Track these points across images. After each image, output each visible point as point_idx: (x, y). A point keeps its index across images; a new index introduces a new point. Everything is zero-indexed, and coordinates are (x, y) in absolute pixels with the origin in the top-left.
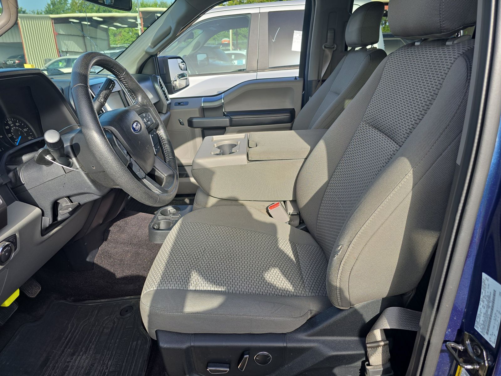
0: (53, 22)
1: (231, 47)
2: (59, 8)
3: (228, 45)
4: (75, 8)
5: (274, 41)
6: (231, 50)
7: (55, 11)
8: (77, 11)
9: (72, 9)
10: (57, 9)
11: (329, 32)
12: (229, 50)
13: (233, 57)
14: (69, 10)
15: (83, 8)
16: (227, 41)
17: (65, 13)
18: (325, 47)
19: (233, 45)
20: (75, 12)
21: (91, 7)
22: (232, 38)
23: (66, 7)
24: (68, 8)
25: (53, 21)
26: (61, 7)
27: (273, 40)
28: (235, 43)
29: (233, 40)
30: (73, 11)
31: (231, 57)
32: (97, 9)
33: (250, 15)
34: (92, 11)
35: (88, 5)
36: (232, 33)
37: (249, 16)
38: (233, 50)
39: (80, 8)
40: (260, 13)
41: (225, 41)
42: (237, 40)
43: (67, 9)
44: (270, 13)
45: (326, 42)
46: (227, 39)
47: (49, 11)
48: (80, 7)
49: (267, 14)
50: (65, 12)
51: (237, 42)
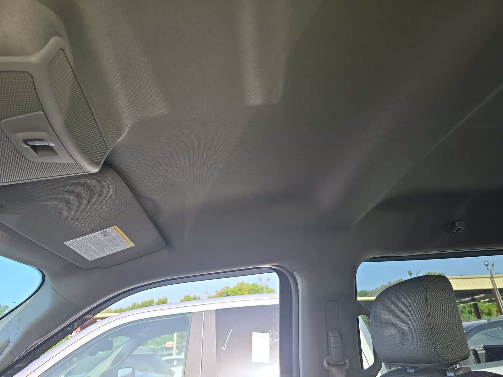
1: (174, 351)
3: (172, 348)
5: (224, 349)
6: (174, 354)
11: (331, 335)
12: (172, 354)
13: (175, 363)
16: (170, 345)
18: (329, 364)
19: (177, 348)
22: (177, 340)
27: (223, 347)
28: (180, 346)
29: (177, 343)
31: (173, 363)
33: (191, 314)
36: (177, 336)
37: (189, 315)
38: (177, 354)
40: (204, 311)
41: (168, 345)
42: (182, 343)
44: (218, 312)
45: (328, 355)
46: (171, 342)
49: (214, 312)
51: (181, 345)
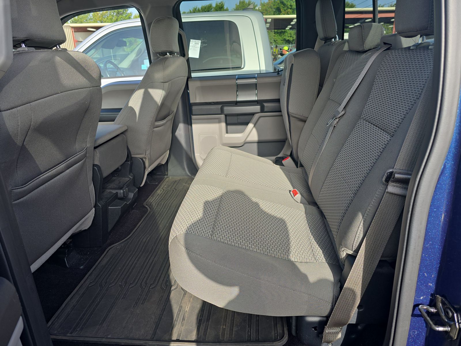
0: (73, 31)
2: (83, 18)
4: (97, 18)
7: (79, 20)
8: (99, 21)
9: (93, 19)
10: (81, 19)
14: (91, 20)
15: (104, 18)
17: (88, 23)
20: (97, 22)
21: (110, 18)
23: (89, 16)
24: (91, 18)
25: (73, 29)
26: (85, 17)
30: (94, 21)
32: (116, 19)
34: (111, 21)
35: (108, 16)
39: (101, 19)
43: (89, 19)
47: (74, 21)
48: (101, 17)
50: (88, 21)
